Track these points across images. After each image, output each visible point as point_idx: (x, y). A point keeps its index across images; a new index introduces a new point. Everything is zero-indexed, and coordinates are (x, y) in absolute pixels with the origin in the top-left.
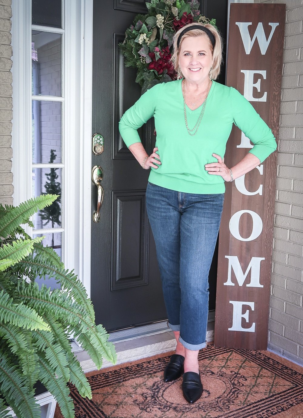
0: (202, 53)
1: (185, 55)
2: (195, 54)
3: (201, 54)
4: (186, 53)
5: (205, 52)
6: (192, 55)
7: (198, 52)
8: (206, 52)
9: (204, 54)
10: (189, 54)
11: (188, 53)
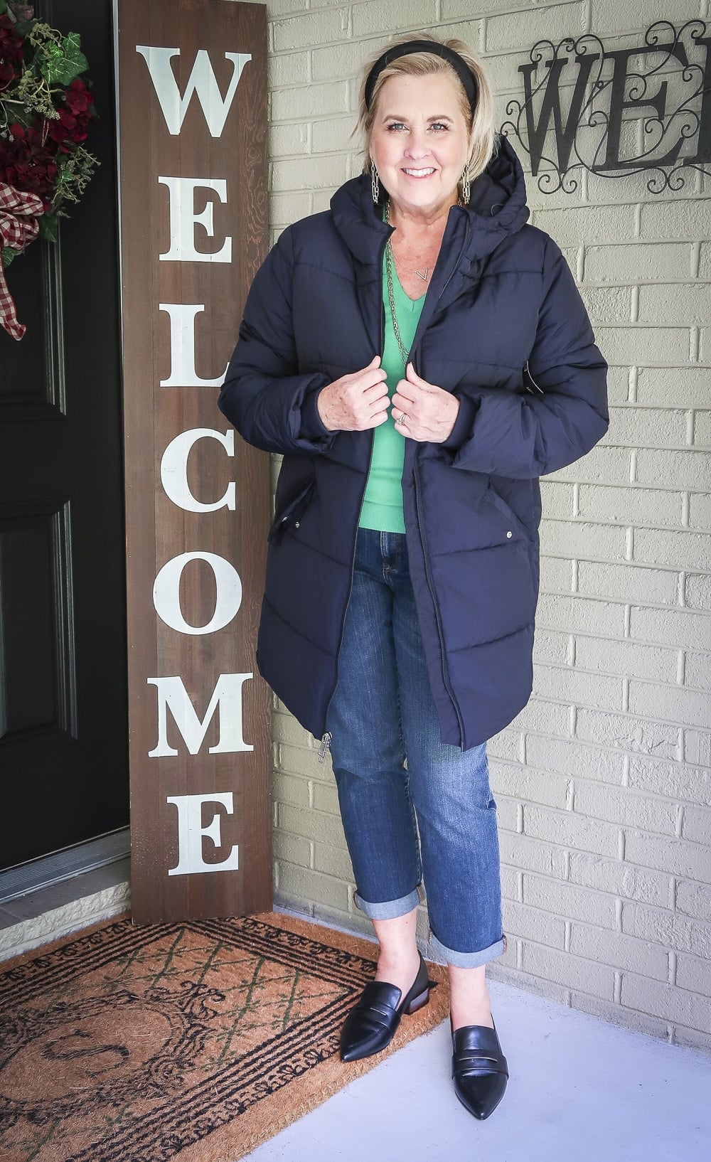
0: (439, 124)
1: (390, 128)
2: (420, 128)
3: (437, 125)
4: (391, 122)
5: (449, 120)
6: (411, 130)
7: (430, 120)
8: (452, 122)
9: (445, 127)
10: (402, 125)
11: (399, 122)
